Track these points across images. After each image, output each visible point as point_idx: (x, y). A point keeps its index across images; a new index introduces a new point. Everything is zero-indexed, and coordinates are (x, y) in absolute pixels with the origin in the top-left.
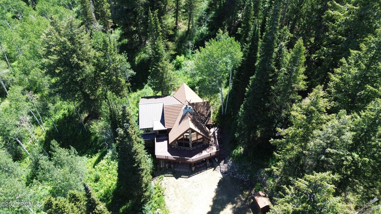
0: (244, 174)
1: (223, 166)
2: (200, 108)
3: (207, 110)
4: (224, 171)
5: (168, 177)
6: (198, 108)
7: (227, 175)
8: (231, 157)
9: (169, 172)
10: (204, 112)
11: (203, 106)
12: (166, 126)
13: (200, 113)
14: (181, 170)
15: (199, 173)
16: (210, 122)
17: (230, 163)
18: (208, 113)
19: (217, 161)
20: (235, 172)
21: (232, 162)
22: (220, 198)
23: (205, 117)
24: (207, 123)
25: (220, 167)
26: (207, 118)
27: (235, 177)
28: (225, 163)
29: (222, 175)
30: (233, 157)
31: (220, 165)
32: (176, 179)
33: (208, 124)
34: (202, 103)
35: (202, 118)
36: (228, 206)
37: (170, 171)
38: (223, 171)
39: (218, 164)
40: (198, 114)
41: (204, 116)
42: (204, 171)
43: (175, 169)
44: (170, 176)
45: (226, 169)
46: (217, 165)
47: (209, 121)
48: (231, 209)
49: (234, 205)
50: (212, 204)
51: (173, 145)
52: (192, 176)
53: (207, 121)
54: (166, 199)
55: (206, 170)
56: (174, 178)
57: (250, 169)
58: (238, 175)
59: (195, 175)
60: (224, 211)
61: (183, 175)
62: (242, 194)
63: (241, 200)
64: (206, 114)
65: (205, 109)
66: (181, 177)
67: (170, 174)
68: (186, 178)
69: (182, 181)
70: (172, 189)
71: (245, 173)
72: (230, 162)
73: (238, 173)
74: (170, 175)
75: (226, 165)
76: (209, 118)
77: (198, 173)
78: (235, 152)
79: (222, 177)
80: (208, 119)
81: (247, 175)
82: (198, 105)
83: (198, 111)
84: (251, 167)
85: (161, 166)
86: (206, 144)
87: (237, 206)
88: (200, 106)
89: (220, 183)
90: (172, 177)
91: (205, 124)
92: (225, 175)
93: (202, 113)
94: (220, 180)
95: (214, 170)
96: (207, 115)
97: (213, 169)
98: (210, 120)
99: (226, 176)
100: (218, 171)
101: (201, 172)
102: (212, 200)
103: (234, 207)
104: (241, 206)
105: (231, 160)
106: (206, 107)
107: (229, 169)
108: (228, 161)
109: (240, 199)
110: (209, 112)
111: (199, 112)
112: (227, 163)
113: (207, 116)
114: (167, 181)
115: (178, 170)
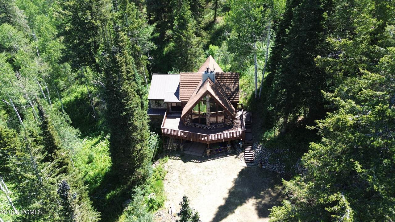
0: (277, 165)
1: (249, 154)
2: (226, 79)
3: (235, 83)
4: (250, 159)
5: (174, 160)
6: (223, 80)
7: (253, 164)
8: (261, 141)
9: (176, 155)
10: (230, 85)
11: (230, 78)
12: (180, 99)
13: (225, 86)
14: (193, 154)
15: (216, 159)
16: (238, 99)
17: (259, 150)
18: (236, 87)
19: (241, 145)
20: (265, 161)
21: (262, 148)
22: (240, 190)
23: (231, 92)
24: (233, 99)
25: (245, 154)
26: (233, 93)
27: (264, 167)
28: (252, 149)
29: (247, 164)
30: (264, 141)
31: (246, 152)
32: (183, 163)
33: (234, 101)
34: (229, 74)
35: (228, 93)
36: (250, 200)
37: (178, 154)
38: (248, 159)
39: (243, 150)
40: (223, 87)
41: (231, 90)
42: (222, 158)
43: (185, 152)
44: (177, 159)
45: (252, 157)
46: (241, 151)
47: (236, 97)
48: (253, 204)
49: (260, 200)
50: (227, 196)
51: (186, 121)
52: (205, 161)
53: (233, 97)
54: (165, 184)
55: (226, 156)
56: (181, 161)
57: (287, 158)
58: (268, 165)
59: (210, 160)
60: (243, 206)
61: (194, 160)
62: (273, 188)
63: (271, 196)
64: (233, 88)
65: (233, 81)
66: (191, 162)
67: (177, 156)
68: (198, 163)
69: (191, 165)
70: (176, 174)
71: (279, 163)
72: (259, 148)
73: (269, 163)
75: (254, 152)
76: (237, 94)
77: (214, 159)
78: (267, 134)
79: (246, 167)
80: (235, 95)
81: (282, 166)
82: (224, 76)
83: (222, 83)
84: (288, 155)
85: (168, 148)
86: (229, 123)
87: (263, 202)
88: (226, 78)
89: (242, 173)
90: (179, 160)
91: (231, 100)
92: (251, 164)
93: (227, 86)
94: (243, 170)
95: (236, 158)
96: (235, 89)
97: (235, 156)
98: (238, 97)
99: (252, 166)
100: (241, 159)
101: (218, 158)
102: (228, 191)
103: (260, 202)
104: (270, 202)
105: (261, 146)
106: (234, 80)
107: (257, 158)
108: (257, 147)
109: (269, 193)
110: (237, 85)
111: (224, 84)
112: (255, 149)
113: (234, 91)
114: (171, 164)
115: (189, 153)
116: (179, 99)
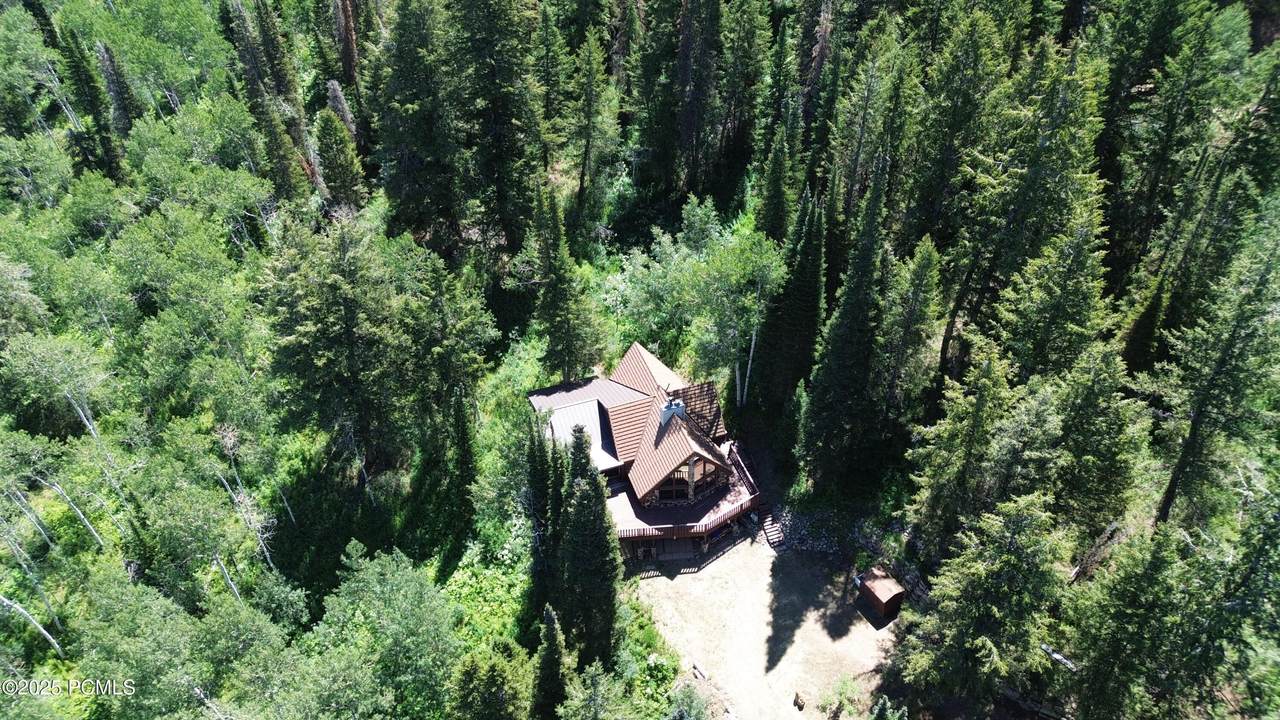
0: (824, 539)
1: (772, 530)
2: (694, 400)
3: (711, 403)
4: (777, 540)
5: (650, 580)
6: (689, 401)
7: (785, 548)
8: (787, 503)
9: (648, 568)
10: (704, 409)
11: (699, 395)
12: (619, 458)
14: (675, 557)
15: (720, 555)
16: (722, 430)
17: (787, 519)
18: (715, 410)
19: (756, 519)
20: (804, 537)
21: (792, 514)
22: (785, 601)
23: (708, 420)
25: (766, 534)
26: (712, 424)
27: (804, 548)
28: (774, 521)
29: (775, 550)
30: (792, 503)
31: (765, 528)
32: (669, 580)
33: (716, 435)
34: (697, 388)
35: (703, 424)
36: (809, 614)
37: (651, 565)
38: (774, 541)
39: (760, 526)
41: (706, 418)
42: (729, 550)
43: (661, 558)
44: (653, 576)
45: (779, 535)
46: (756, 529)
47: (719, 428)
48: (817, 621)
49: (822, 610)
50: (770, 618)
52: (705, 566)
53: (714, 429)
54: (659, 628)
55: (734, 545)
56: (664, 578)
57: (837, 524)
58: (811, 542)
59: (712, 561)
60: (803, 628)
61: (684, 568)
62: (832, 583)
63: (834, 598)
65: (707, 401)
66: (681, 574)
67: (652, 570)
68: (694, 572)
69: (685, 580)
70: (668, 606)
71: (827, 535)
72: (787, 517)
73: (810, 538)
74: (652, 573)
75: (779, 525)
76: (719, 422)
77: (718, 557)
78: (794, 491)
79: (777, 556)
81: (832, 539)
82: (689, 394)
84: (837, 520)
86: (723, 484)
87: (828, 612)
88: (693, 396)
89: (777, 569)
90: (659, 576)
91: (712, 437)
92: (782, 549)
93: (699, 412)
94: (773, 563)
95: (752, 543)
96: (713, 414)
97: (749, 540)
98: (722, 427)
99: (785, 551)
100: (763, 543)
101: (723, 553)
102: (768, 610)
103: (824, 614)
104: (838, 608)
105: (789, 512)
106: (708, 397)
107: (787, 534)
108: (782, 516)
109: (830, 594)
112: (779, 519)
114: (649, 589)
115: (668, 557)
116: (616, 458)
